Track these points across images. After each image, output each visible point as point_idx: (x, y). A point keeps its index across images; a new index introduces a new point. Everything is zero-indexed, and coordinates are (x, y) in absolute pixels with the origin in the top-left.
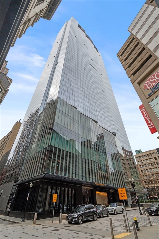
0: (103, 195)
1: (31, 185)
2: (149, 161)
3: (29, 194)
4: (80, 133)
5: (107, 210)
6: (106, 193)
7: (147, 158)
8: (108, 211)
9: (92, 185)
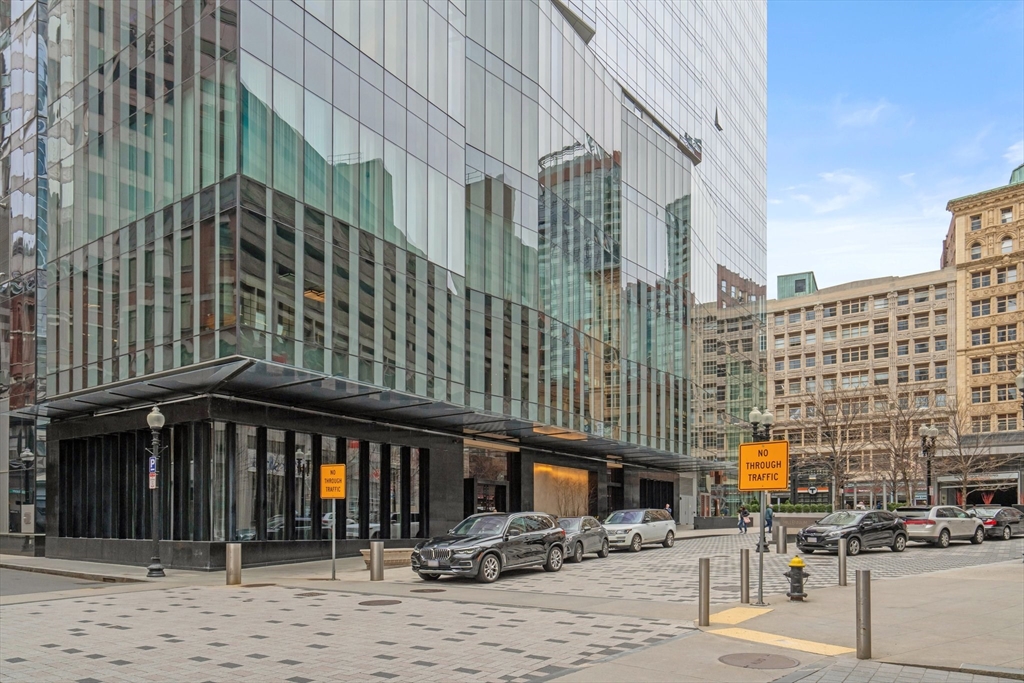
0: (567, 482)
1: (155, 418)
2: (837, 341)
3: (153, 461)
4: (456, 110)
5: (603, 535)
6: (586, 472)
7: (839, 318)
8: (606, 538)
9: (513, 432)
